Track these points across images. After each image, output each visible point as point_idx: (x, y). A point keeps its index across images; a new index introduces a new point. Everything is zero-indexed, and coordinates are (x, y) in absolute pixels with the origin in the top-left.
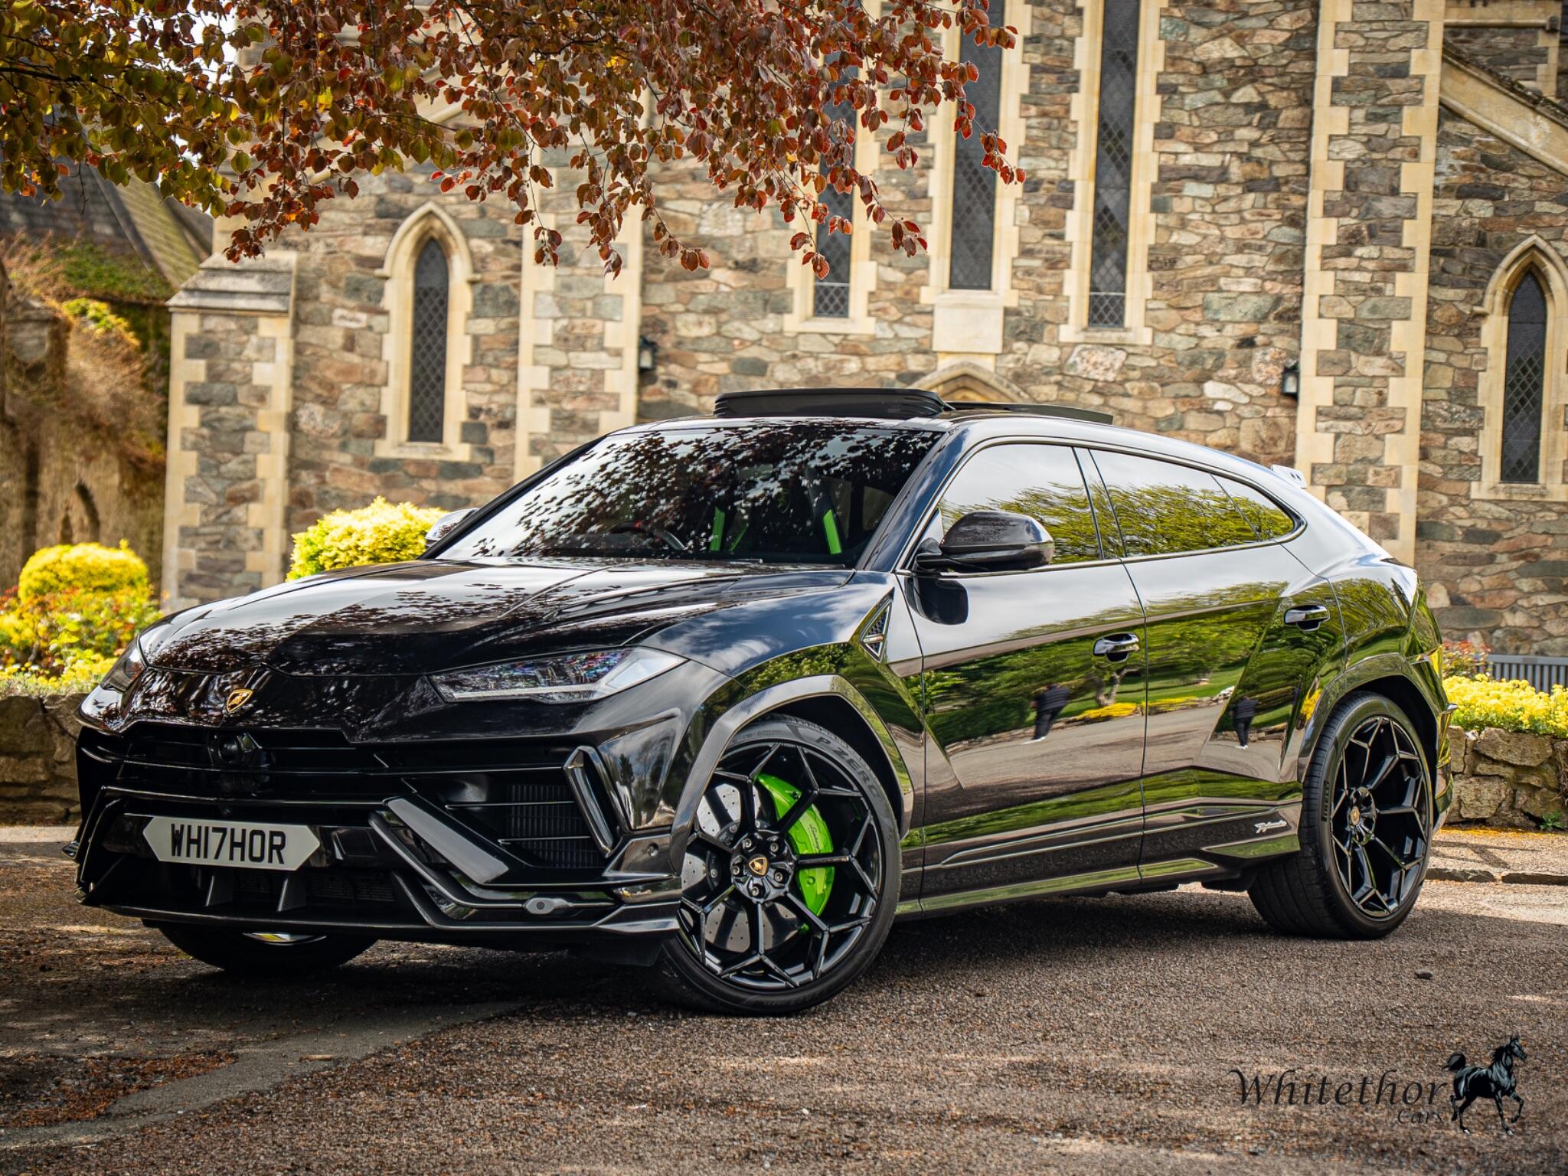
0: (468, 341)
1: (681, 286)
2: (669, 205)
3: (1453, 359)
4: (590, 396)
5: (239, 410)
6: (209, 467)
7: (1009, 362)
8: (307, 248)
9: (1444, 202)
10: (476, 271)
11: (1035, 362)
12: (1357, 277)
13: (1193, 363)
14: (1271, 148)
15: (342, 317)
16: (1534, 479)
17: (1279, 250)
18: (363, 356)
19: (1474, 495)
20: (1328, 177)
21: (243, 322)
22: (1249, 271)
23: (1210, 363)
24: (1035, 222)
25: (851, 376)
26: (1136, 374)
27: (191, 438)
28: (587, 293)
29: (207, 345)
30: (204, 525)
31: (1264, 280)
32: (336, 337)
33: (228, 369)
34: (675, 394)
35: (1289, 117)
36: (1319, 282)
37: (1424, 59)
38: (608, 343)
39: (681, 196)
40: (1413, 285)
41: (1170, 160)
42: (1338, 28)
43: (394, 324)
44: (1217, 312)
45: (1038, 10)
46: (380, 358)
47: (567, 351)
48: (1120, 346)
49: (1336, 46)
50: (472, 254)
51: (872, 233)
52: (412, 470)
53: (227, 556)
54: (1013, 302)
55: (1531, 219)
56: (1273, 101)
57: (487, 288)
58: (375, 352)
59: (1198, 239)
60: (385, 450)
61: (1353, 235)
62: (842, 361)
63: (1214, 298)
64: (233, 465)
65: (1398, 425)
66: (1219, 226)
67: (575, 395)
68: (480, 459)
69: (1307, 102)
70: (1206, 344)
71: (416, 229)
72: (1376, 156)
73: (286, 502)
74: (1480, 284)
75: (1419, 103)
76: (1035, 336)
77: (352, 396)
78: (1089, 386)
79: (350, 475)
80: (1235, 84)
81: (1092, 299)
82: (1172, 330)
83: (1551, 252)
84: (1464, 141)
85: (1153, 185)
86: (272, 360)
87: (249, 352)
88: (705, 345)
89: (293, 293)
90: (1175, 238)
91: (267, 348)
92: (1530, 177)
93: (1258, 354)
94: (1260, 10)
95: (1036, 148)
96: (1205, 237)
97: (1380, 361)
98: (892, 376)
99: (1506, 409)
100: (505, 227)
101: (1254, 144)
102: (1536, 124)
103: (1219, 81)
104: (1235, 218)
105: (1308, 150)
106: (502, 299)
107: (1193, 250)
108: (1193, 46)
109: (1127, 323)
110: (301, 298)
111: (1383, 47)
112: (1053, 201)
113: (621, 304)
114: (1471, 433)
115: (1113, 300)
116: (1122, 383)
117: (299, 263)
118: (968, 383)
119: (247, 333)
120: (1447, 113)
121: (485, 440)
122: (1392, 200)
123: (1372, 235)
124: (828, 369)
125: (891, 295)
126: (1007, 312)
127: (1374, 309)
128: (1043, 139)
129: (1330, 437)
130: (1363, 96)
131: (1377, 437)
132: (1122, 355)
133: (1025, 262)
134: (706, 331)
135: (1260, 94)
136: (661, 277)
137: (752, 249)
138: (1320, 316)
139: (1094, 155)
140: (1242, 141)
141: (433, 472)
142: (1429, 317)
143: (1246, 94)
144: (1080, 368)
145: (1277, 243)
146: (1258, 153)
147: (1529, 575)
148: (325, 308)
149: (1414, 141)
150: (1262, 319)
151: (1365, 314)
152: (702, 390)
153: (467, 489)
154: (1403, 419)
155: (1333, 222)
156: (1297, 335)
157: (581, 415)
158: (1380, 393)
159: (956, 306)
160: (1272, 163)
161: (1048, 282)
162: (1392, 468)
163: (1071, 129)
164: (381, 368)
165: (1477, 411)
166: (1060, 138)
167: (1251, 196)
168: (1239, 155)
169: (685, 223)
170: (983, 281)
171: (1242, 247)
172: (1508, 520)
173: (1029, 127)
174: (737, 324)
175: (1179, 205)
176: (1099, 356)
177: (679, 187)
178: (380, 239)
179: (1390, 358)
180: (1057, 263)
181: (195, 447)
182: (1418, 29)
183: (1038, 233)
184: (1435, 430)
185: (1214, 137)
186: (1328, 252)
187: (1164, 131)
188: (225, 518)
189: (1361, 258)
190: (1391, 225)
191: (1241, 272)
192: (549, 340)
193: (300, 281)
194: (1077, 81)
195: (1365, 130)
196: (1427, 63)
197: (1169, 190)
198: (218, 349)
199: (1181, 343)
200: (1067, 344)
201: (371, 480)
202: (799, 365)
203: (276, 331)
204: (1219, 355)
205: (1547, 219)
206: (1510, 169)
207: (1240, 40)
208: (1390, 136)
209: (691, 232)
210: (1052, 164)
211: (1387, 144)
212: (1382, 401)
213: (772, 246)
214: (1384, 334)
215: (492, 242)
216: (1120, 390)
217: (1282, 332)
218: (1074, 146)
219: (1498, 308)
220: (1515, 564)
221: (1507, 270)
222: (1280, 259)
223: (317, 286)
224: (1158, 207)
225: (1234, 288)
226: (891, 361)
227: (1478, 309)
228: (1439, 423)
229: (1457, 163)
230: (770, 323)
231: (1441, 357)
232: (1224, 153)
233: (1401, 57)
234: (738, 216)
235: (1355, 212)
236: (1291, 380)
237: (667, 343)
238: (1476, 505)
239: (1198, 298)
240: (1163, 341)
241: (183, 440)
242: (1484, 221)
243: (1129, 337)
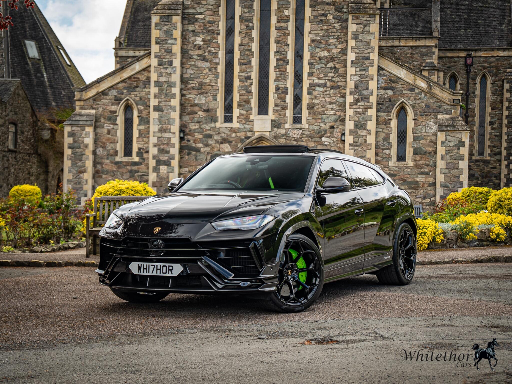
0: (138, 131)
1: (190, 116)
2: (187, 96)
3: (384, 131)
4: (167, 144)
5: (81, 150)
6: (74, 164)
7: (273, 133)
8: (98, 109)
9: (381, 91)
10: (139, 114)
11: (279, 133)
12: (358, 110)
13: (319, 133)
14: (337, 78)
15: (107, 126)
16: (405, 160)
17: (339, 104)
18: (112, 135)
19: (390, 165)
20: (351, 85)
21: (81, 128)
22: (332, 109)
23: (323, 133)
24: (278, 98)
25: (233, 138)
26: (305, 136)
27: (69, 157)
28: (166, 118)
29: (73, 134)
30: (73, 179)
31: (336, 111)
32: (105, 131)
33: (78, 140)
34: (189, 143)
35: (341, 70)
36: (349, 112)
37: (374, 55)
38: (172, 131)
39: (190, 94)
40: (372, 112)
41: (312, 82)
42: (352, 48)
43: (119, 127)
44: (324, 120)
45: (278, 45)
46: (116, 136)
47: (162, 133)
48: (300, 129)
49: (352, 52)
50: (138, 109)
51: (238, 102)
52: (124, 164)
53: (78, 186)
54: (273, 118)
55: (402, 95)
56: (337, 66)
57: (142, 118)
58: (115, 135)
59: (319, 101)
60: (118, 159)
61: (357, 100)
62: (231, 134)
63: (324, 116)
64: (80, 164)
65: (370, 147)
66: (325, 98)
67: (164, 144)
68: (141, 161)
69: (345, 66)
70: (322, 128)
71: (124, 104)
72: (362, 80)
73: (94, 173)
74: (390, 111)
75: (373, 66)
76: (279, 127)
77: (109, 146)
78: (293, 139)
79: (109, 165)
80: (328, 62)
81: (294, 117)
82: (313, 125)
83: (407, 103)
84: (385, 75)
85: (308, 88)
86: (89, 137)
87: (83, 135)
88: (197, 131)
89: (94, 120)
90: (314, 101)
91: (87, 134)
92: (402, 84)
93: (335, 130)
94: (333, 44)
95: (278, 79)
96: (321, 101)
97: (365, 131)
98: (244, 137)
99: (397, 143)
100: (146, 102)
101: (333, 77)
102: (403, 71)
103: (323, 61)
104: (328, 96)
105: (346, 78)
106: (146, 120)
107: (318, 104)
108: (317, 53)
109: (303, 123)
110: (96, 121)
111: (363, 52)
112: (283, 92)
113: (175, 121)
114: (389, 149)
115: (299, 117)
116: (301, 138)
117: (96, 113)
118: (263, 139)
119: (83, 131)
120: (380, 68)
121: (142, 156)
122: (367, 91)
123: (362, 100)
124: (227, 136)
125: (243, 117)
126: (272, 121)
127: (363, 118)
128: (280, 77)
129: (353, 151)
130: (359, 65)
131: (364, 151)
132: (301, 131)
133: (276, 108)
134: (197, 127)
135: (334, 65)
136: (185, 114)
137: (208, 106)
138: (350, 120)
139: (293, 81)
140: (330, 76)
141: (130, 164)
142: (377, 120)
143: (331, 65)
144: (291, 134)
145: (339, 102)
146: (334, 79)
147: (404, 185)
148: (102, 124)
149: (372, 76)
150: (336, 121)
151: (361, 120)
152: (196, 142)
153: (138, 168)
154: (371, 146)
155: (352, 96)
156: (344, 125)
157: (165, 149)
158: (365, 139)
159: (259, 120)
160: (337, 82)
161: (282, 113)
162: (368, 158)
163: (287, 74)
164: (116, 138)
165: (390, 144)
166: (284, 77)
167: (333, 90)
168: (329, 80)
169: (191, 100)
170: (266, 113)
171: (330, 103)
172: (398, 171)
173: (276, 74)
174: (205, 125)
175: (315, 93)
176: (295, 131)
177: (189, 91)
178: (116, 106)
179: (367, 130)
180: (284, 108)
181: (70, 159)
182: (372, 48)
183: (279, 101)
184: (380, 148)
185: (323, 76)
186: (351, 104)
187: (310, 74)
188: (78, 177)
189: (359, 105)
190: (367, 97)
191: (330, 109)
192: (157, 131)
193: (96, 117)
194: (288, 62)
195: (359, 73)
196: (374, 56)
197: (312, 89)
198: (76, 135)
199: (316, 128)
200: (287, 129)
201: (114, 167)
202: (220, 135)
203: (90, 130)
204: (325, 131)
205: (406, 95)
206: (396, 82)
207: (329, 51)
208: (366, 75)
209: (193, 102)
210: (283, 83)
211: (365, 76)
212: (366, 141)
213: (213, 105)
214: (366, 124)
215: (143, 106)
216: (301, 140)
217: (341, 124)
218: (288, 79)
219: (395, 117)
220: (400, 182)
221: (397, 108)
222: (340, 106)
223: (100, 118)
224: (309, 93)
225: (329, 113)
226: (243, 134)
227: (389, 118)
228: (381, 147)
229: (383, 81)
230: (213, 125)
231: (381, 130)
232: (325, 80)
233: (368, 55)
234: (204, 98)
235: (357, 94)
236: (343, 136)
237: (187, 131)
238: (390, 167)
239: (320, 116)
240: (311, 127)
241: (67, 158)
242: (391, 96)
243: (303, 126)
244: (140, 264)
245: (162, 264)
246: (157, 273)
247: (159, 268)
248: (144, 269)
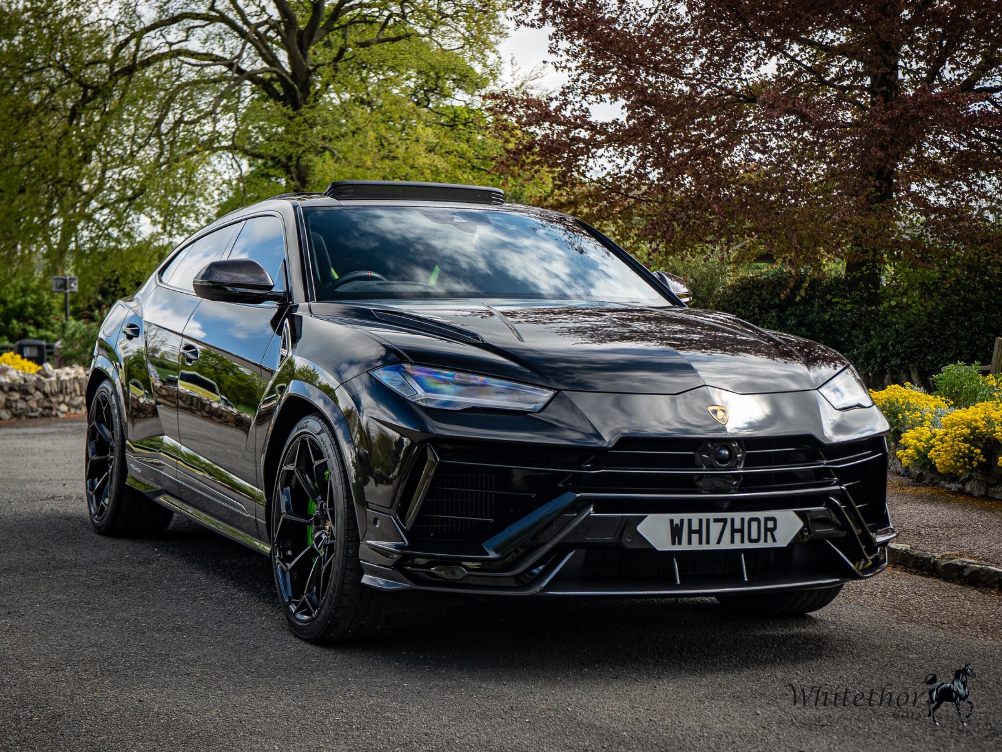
244: (677, 517)
245: (747, 515)
246: (732, 542)
247: (738, 526)
248: (691, 532)
